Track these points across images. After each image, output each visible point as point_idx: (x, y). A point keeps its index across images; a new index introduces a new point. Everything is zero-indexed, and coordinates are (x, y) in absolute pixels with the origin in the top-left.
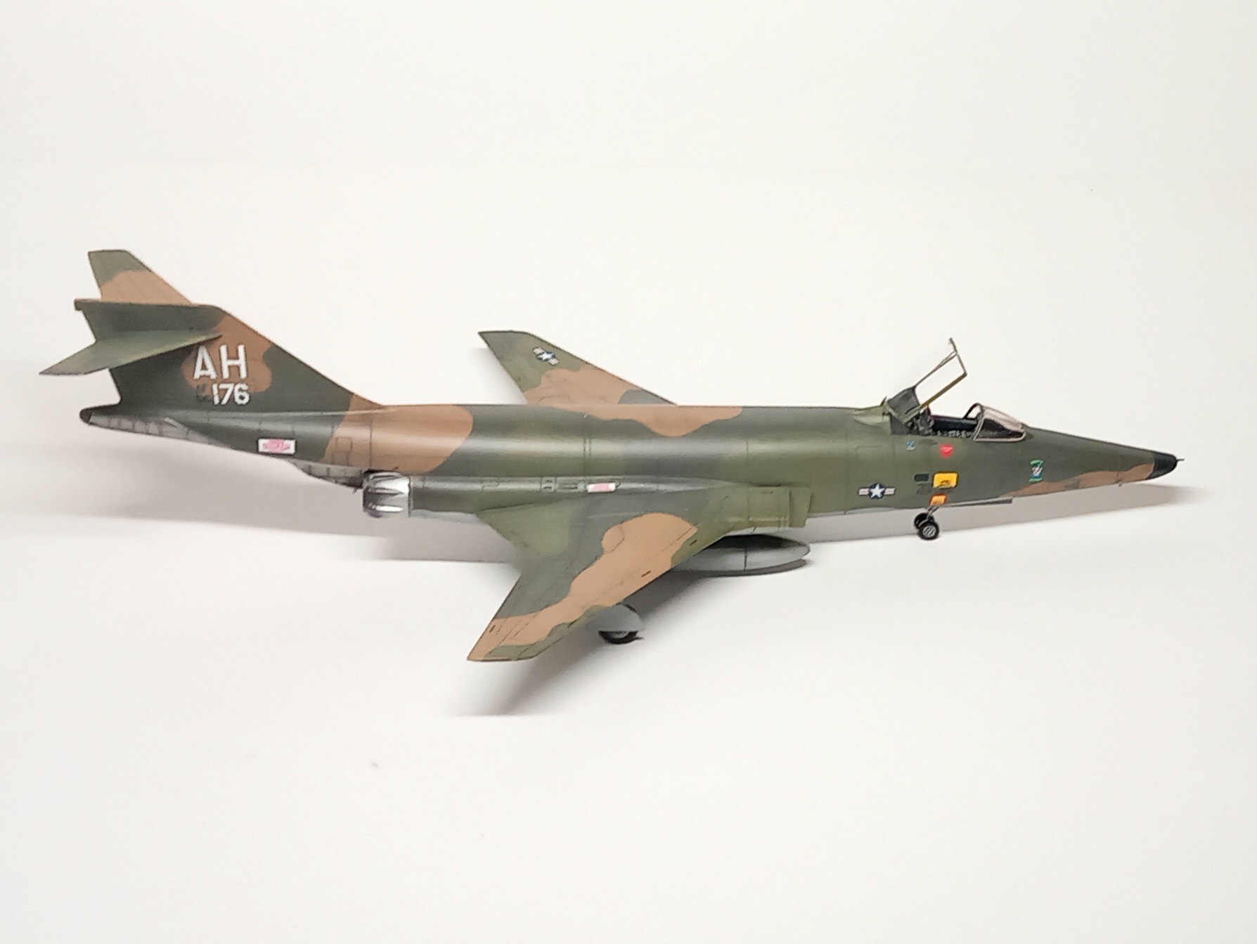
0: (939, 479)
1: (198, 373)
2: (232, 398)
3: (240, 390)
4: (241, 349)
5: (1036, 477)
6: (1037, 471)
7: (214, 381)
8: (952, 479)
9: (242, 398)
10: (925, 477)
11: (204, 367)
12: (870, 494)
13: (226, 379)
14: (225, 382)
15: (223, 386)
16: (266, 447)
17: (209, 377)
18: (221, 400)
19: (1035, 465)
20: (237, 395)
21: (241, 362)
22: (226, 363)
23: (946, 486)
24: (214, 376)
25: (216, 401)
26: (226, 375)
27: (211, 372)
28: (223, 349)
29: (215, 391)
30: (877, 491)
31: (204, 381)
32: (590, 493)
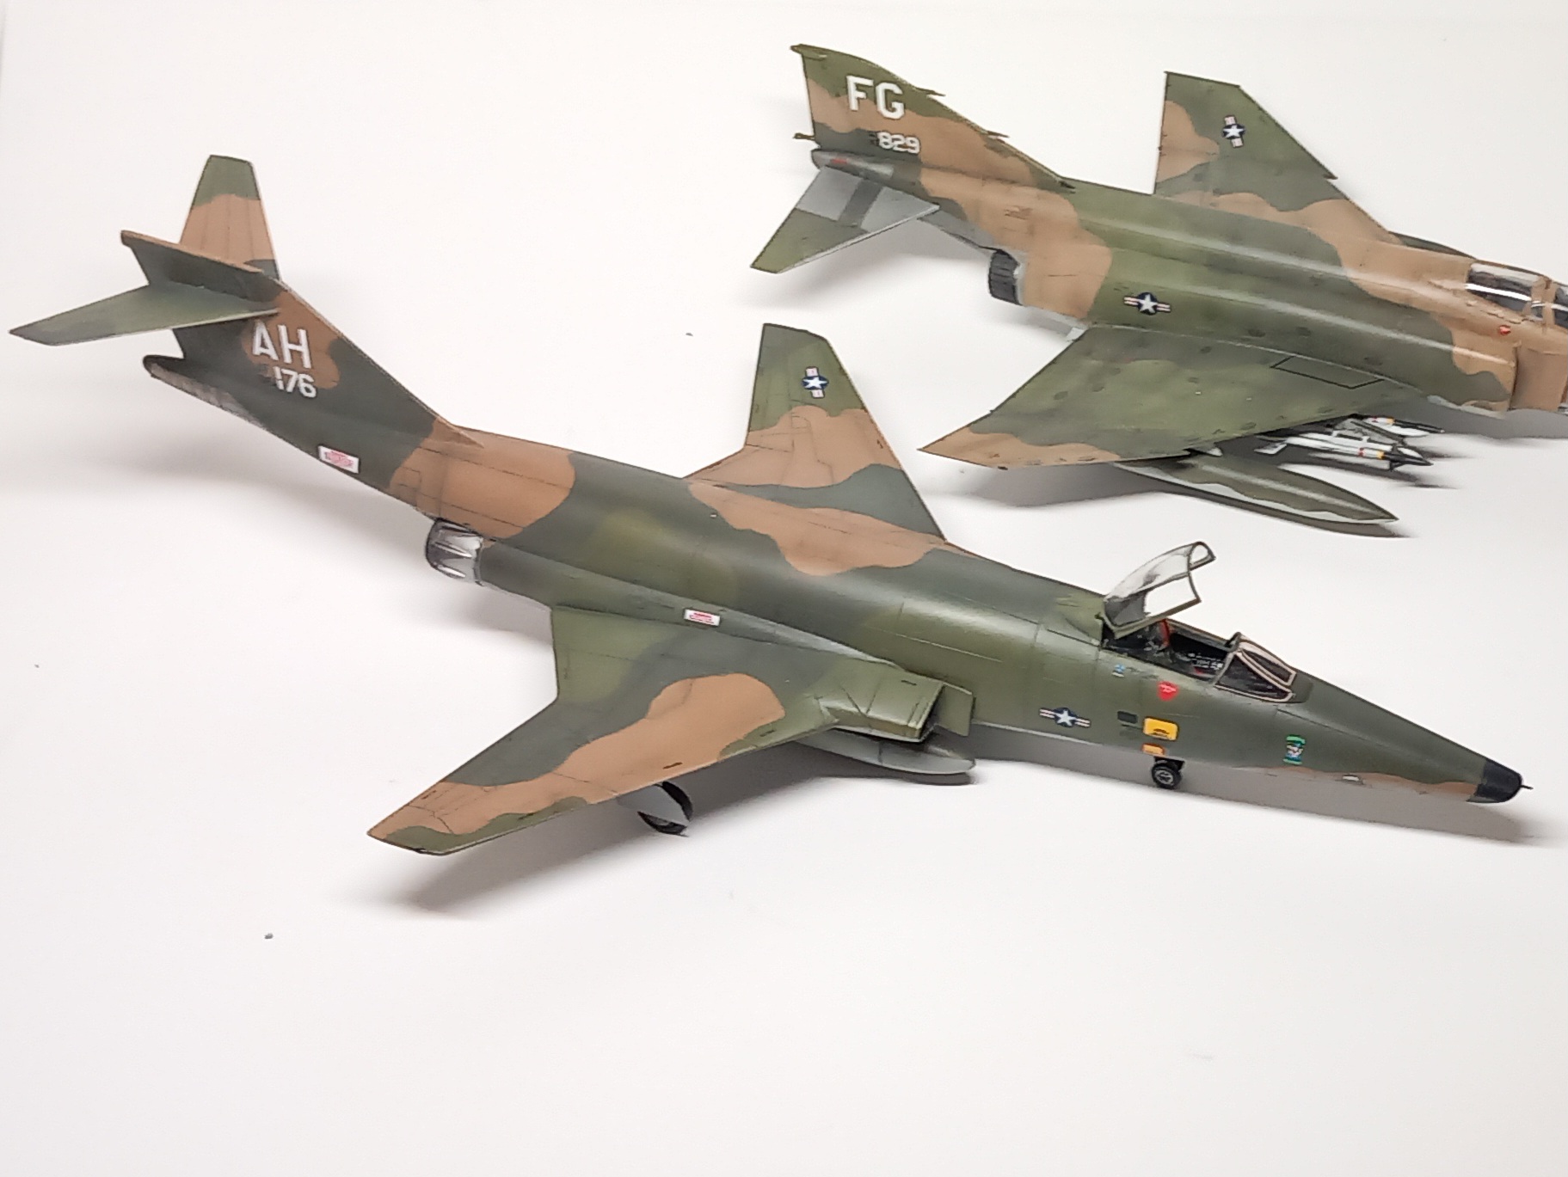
0: (1151, 726)
1: (258, 350)
2: (296, 388)
3: (305, 381)
4: (302, 333)
5: (1293, 759)
6: (1295, 752)
7: (276, 363)
8: (1171, 730)
9: (308, 390)
10: (1133, 719)
11: (263, 345)
12: (1057, 718)
13: (288, 364)
14: (287, 366)
15: (286, 372)
16: (326, 458)
17: (268, 356)
18: (285, 385)
19: (1293, 743)
20: (302, 385)
21: (303, 348)
22: (287, 347)
23: (1161, 735)
24: (275, 357)
25: (281, 386)
26: (288, 359)
27: (271, 351)
28: (283, 329)
29: (279, 376)
30: (1065, 718)
31: (264, 361)
32: (687, 621)
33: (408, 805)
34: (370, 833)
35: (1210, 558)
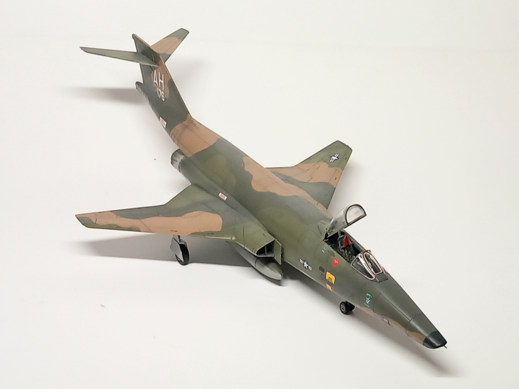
0: (328, 275)
1: (154, 81)
2: (161, 97)
3: (163, 94)
4: (163, 76)
5: (367, 304)
6: (368, 301)
8: (333, 279)
10: (324, 271)
12: (304, 264)
14: (159, 88)
16: (161, 121)
19: (368, 297)
21: (163, 81)
22: (160, 81)
23: (331, 281)
24: (157, 84)
25: (158, 95)
26: (160, 85)
28: (159, 74)
29: (158, 92)
32: (219, 197)
33: (94, 213)
34: (76, 216)
35: (364, 215)
